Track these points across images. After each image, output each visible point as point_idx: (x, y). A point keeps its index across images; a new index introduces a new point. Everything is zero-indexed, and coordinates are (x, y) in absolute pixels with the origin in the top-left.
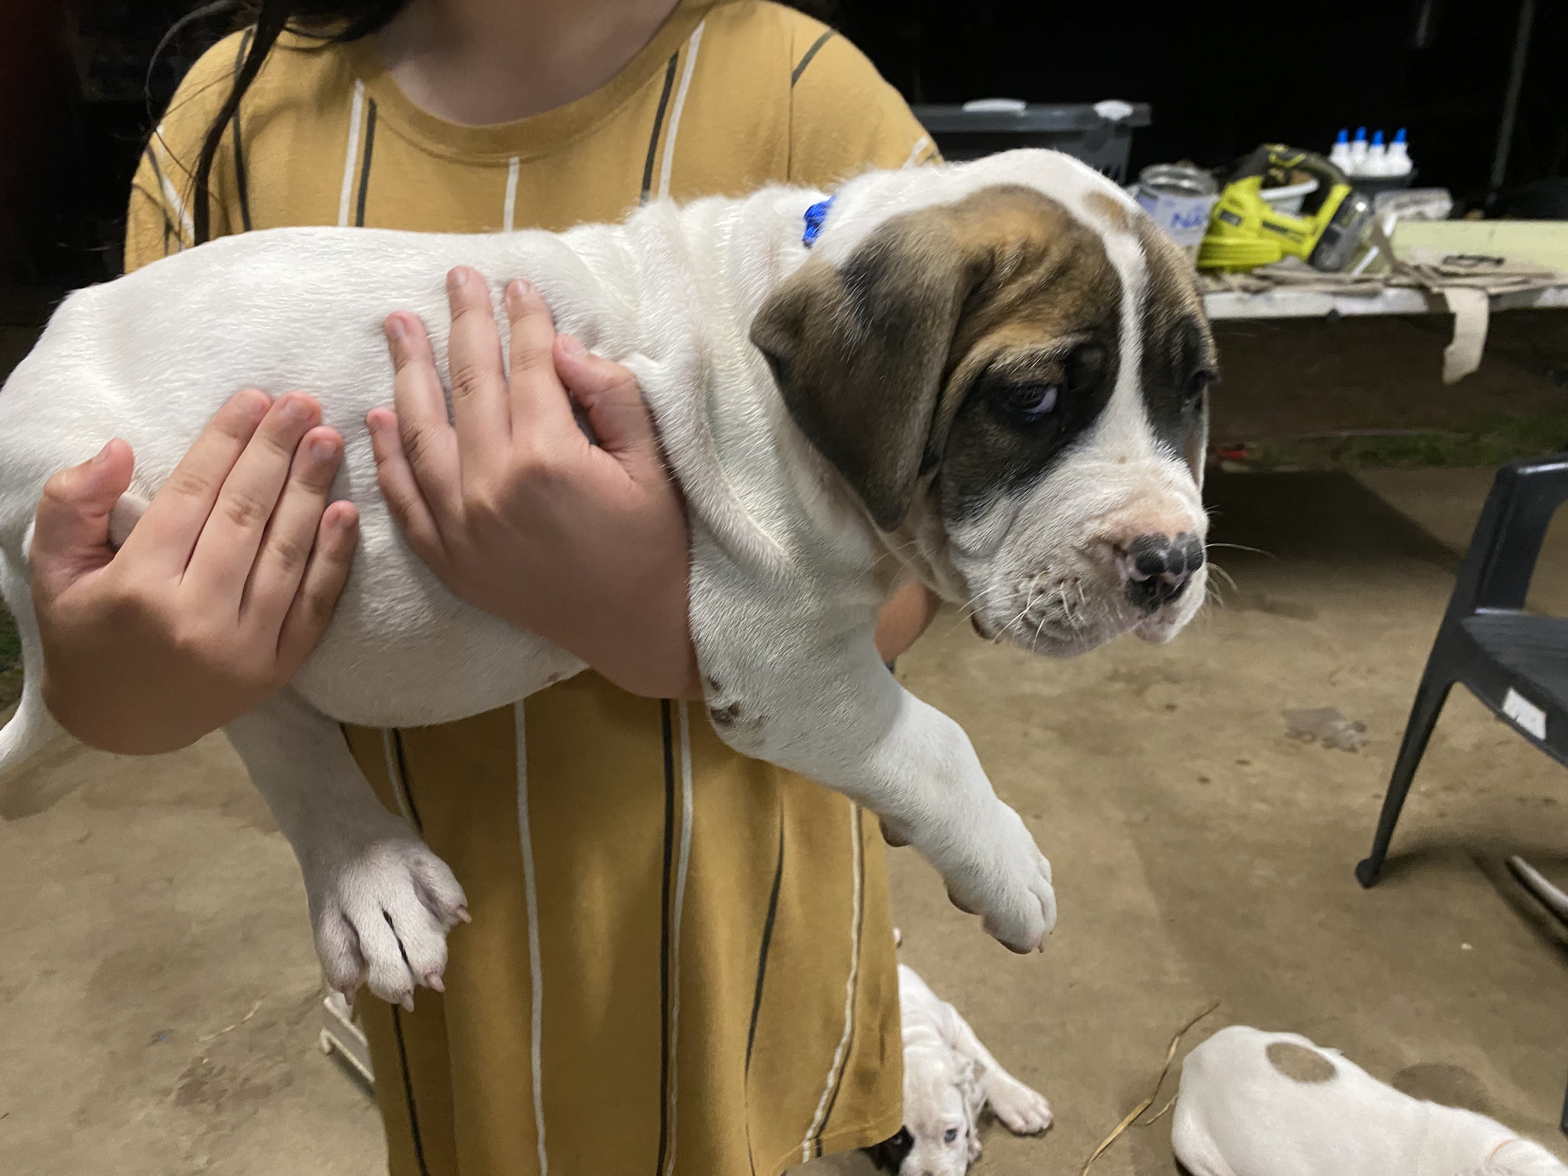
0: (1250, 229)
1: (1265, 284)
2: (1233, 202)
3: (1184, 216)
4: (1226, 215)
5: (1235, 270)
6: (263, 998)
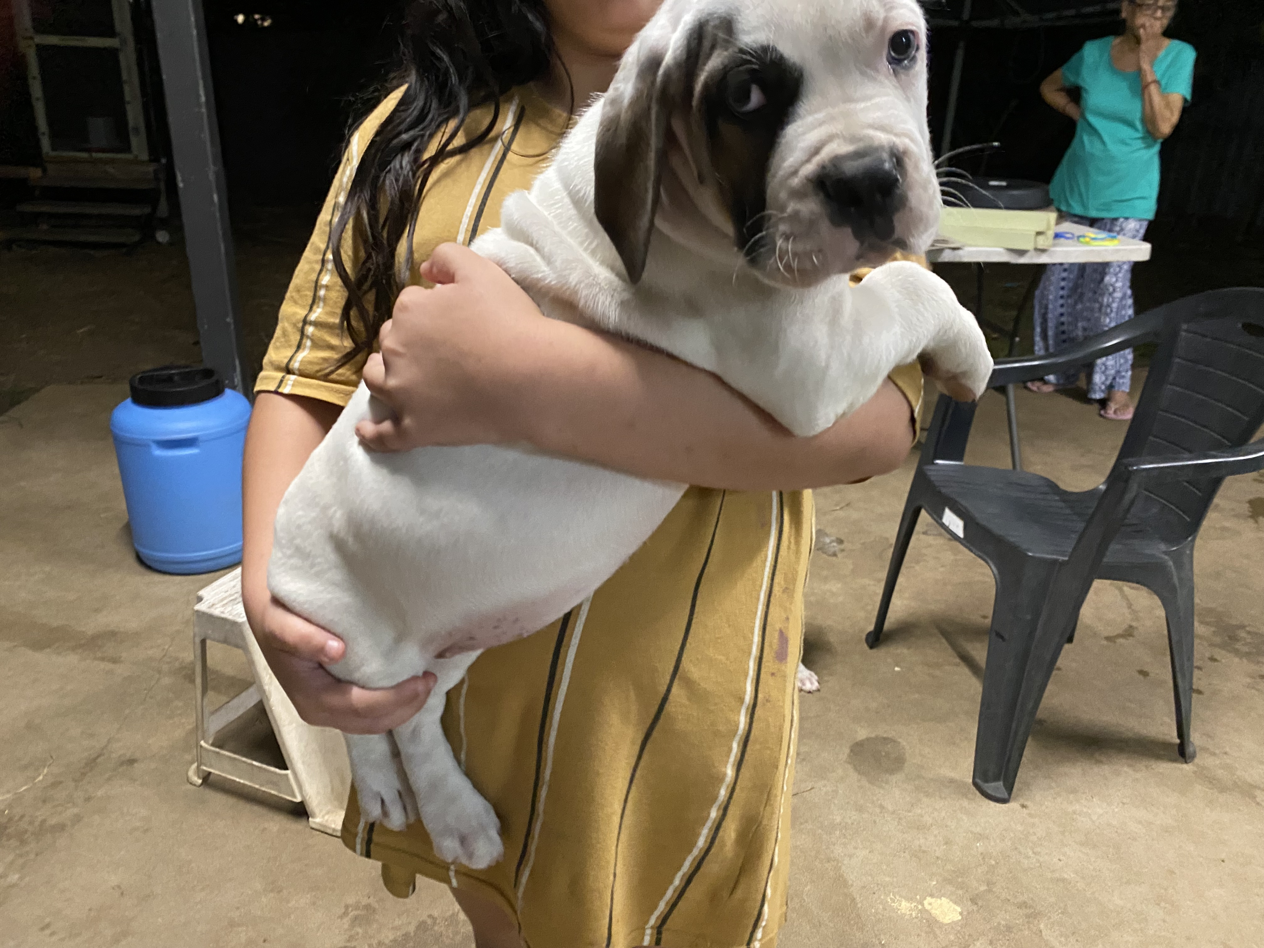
6: (50, 765)
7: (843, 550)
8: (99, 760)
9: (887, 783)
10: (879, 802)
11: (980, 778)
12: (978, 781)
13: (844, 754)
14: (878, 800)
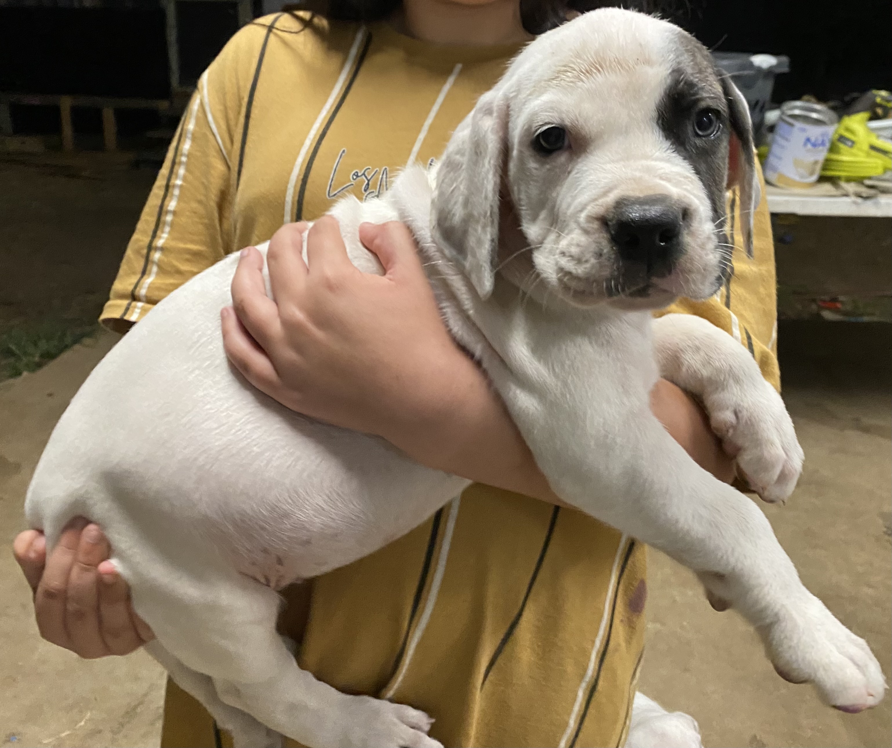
0: (860, 150)
1: (872, 192)
2: (848, 129)
3: (813, 139)
4: (842, 139)
5: (849, 180)
6: (92, 710)
8: (140, 709)
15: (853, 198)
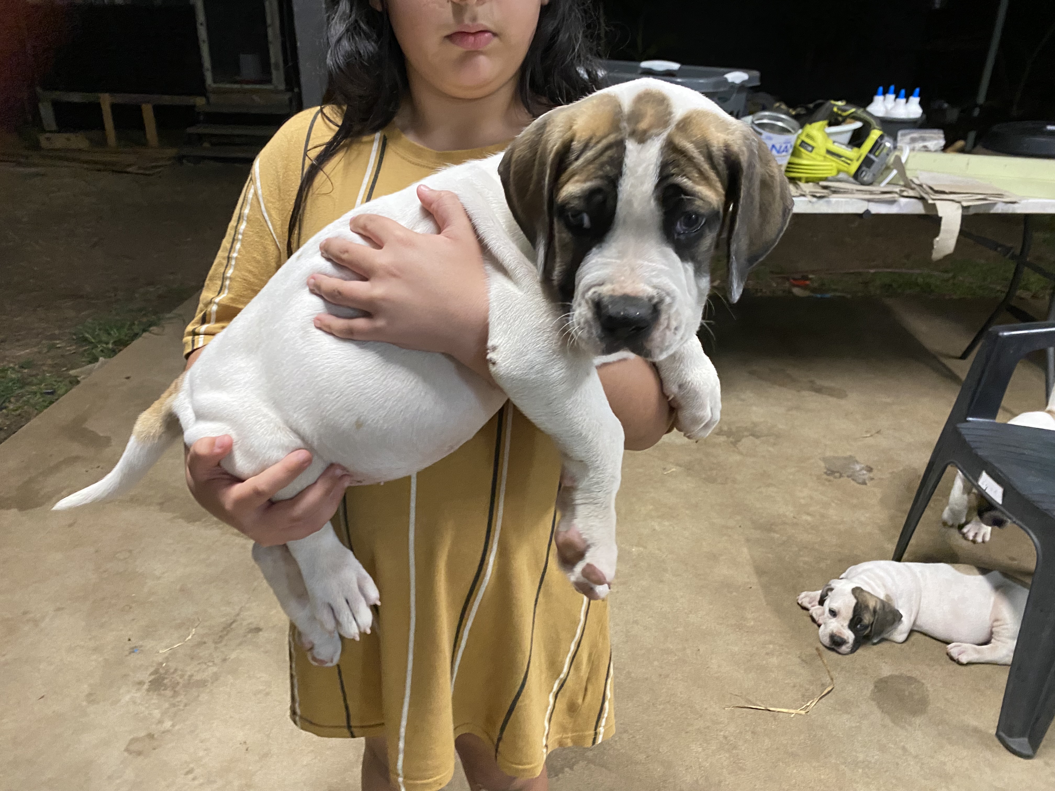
0: (818, 154)
2: (808, 136)
3: (778, 146)
4: (803, 144)
6: (197, 627)
7: (872, 479)
8: (234, 626)
9: (910, 725)
10: (902, 744)
11: (1003, 731)
12: (1003, 735)
13: (868, 689)
14: (901, 741)
15: (809, 198)
